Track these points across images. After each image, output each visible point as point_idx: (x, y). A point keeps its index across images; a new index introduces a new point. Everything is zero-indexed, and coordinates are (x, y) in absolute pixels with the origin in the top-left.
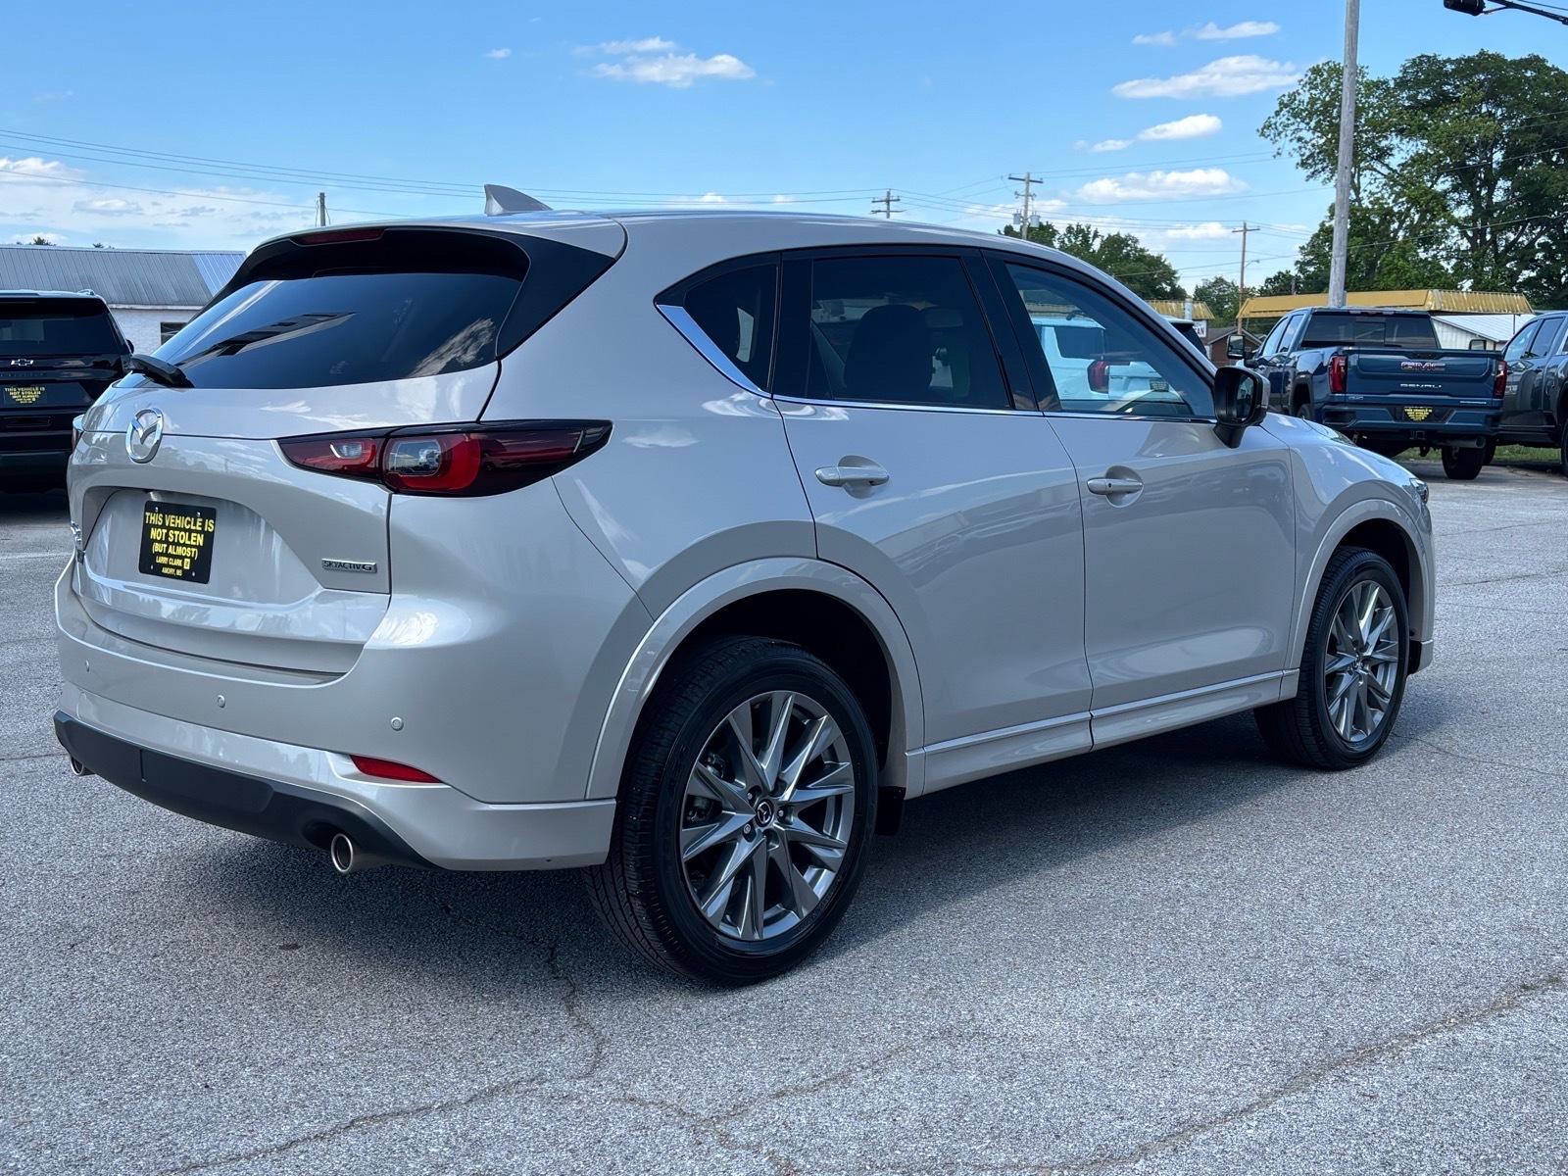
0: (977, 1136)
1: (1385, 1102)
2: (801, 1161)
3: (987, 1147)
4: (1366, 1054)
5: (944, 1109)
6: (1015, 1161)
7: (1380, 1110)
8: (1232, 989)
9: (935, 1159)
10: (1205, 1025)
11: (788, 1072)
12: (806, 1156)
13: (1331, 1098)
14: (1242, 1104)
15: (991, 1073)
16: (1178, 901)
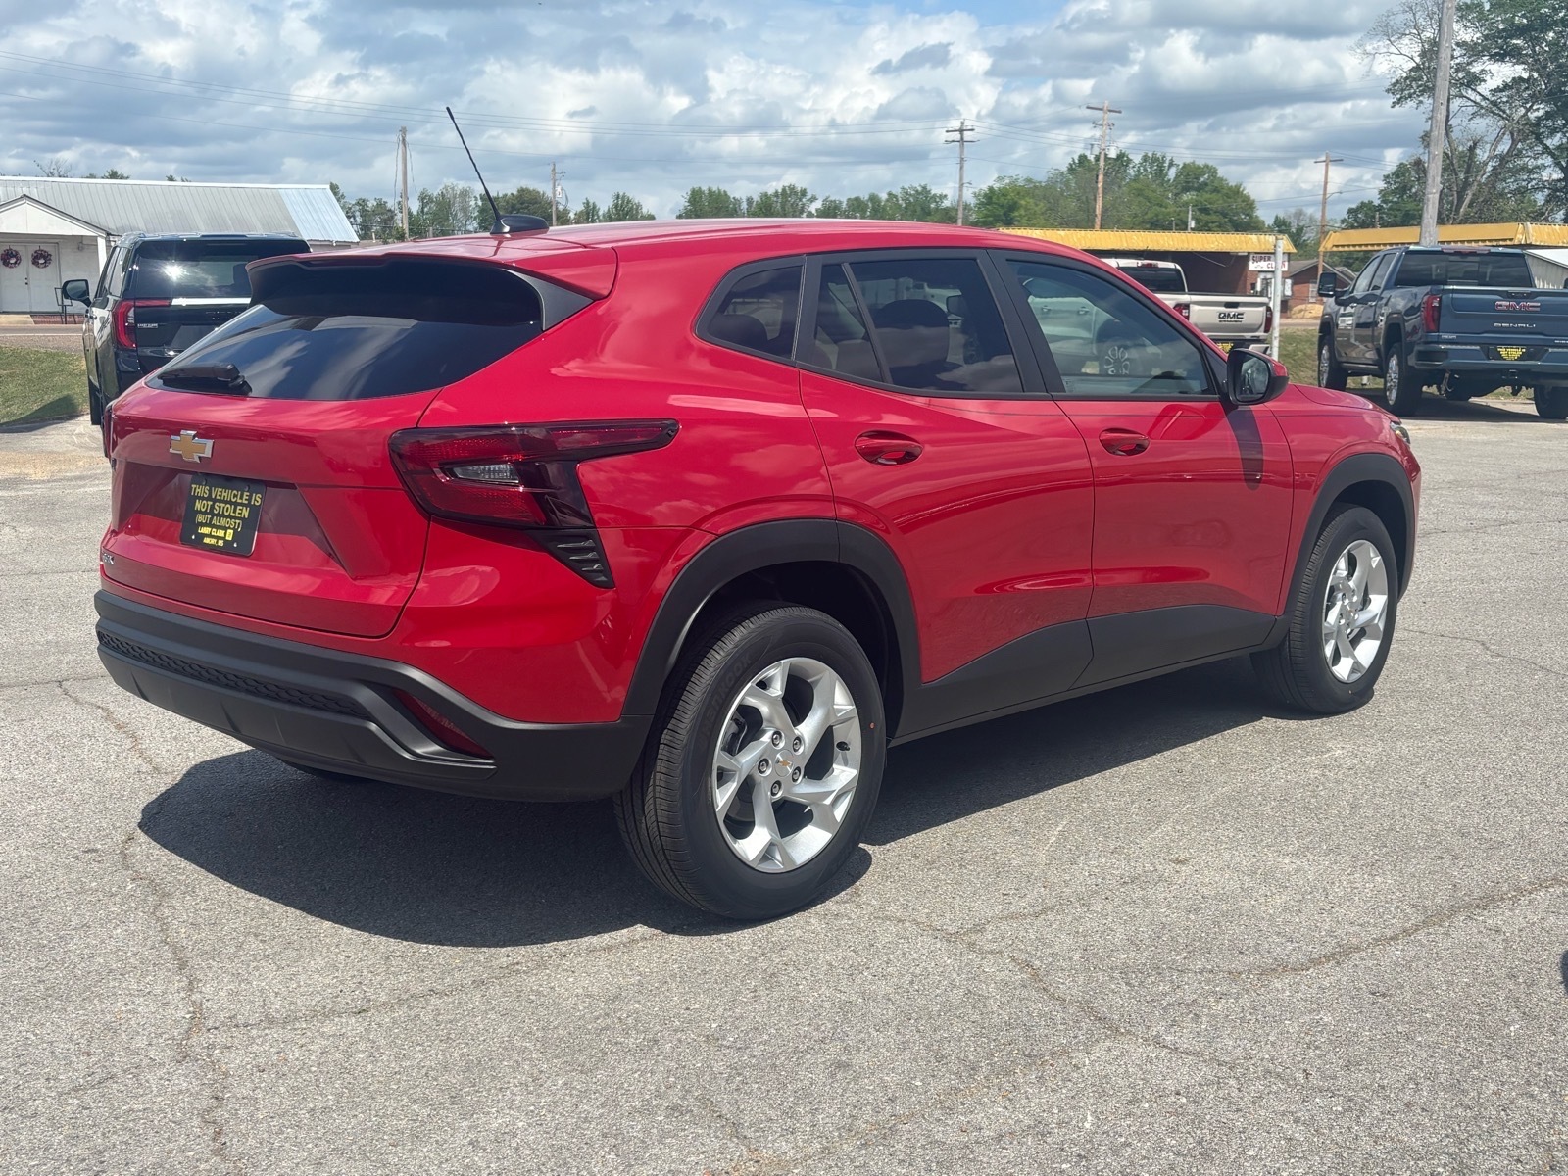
0: (1175, 950)
1: (1508, 934)
2: (1037, 963)
3: (1185, 958)
4: (1490, 900)
5: (1146, 933)
6: (1210, 967)
7: (1503, 940)
8: (1371, 852)
9: (1144, 965)
10: (1352, 877)
11: (1011, 903)
12: (1040, 959)
13: (1463, 930)
14: (1389, 933)
15: (1177, 908)
16: (1318, 786)
